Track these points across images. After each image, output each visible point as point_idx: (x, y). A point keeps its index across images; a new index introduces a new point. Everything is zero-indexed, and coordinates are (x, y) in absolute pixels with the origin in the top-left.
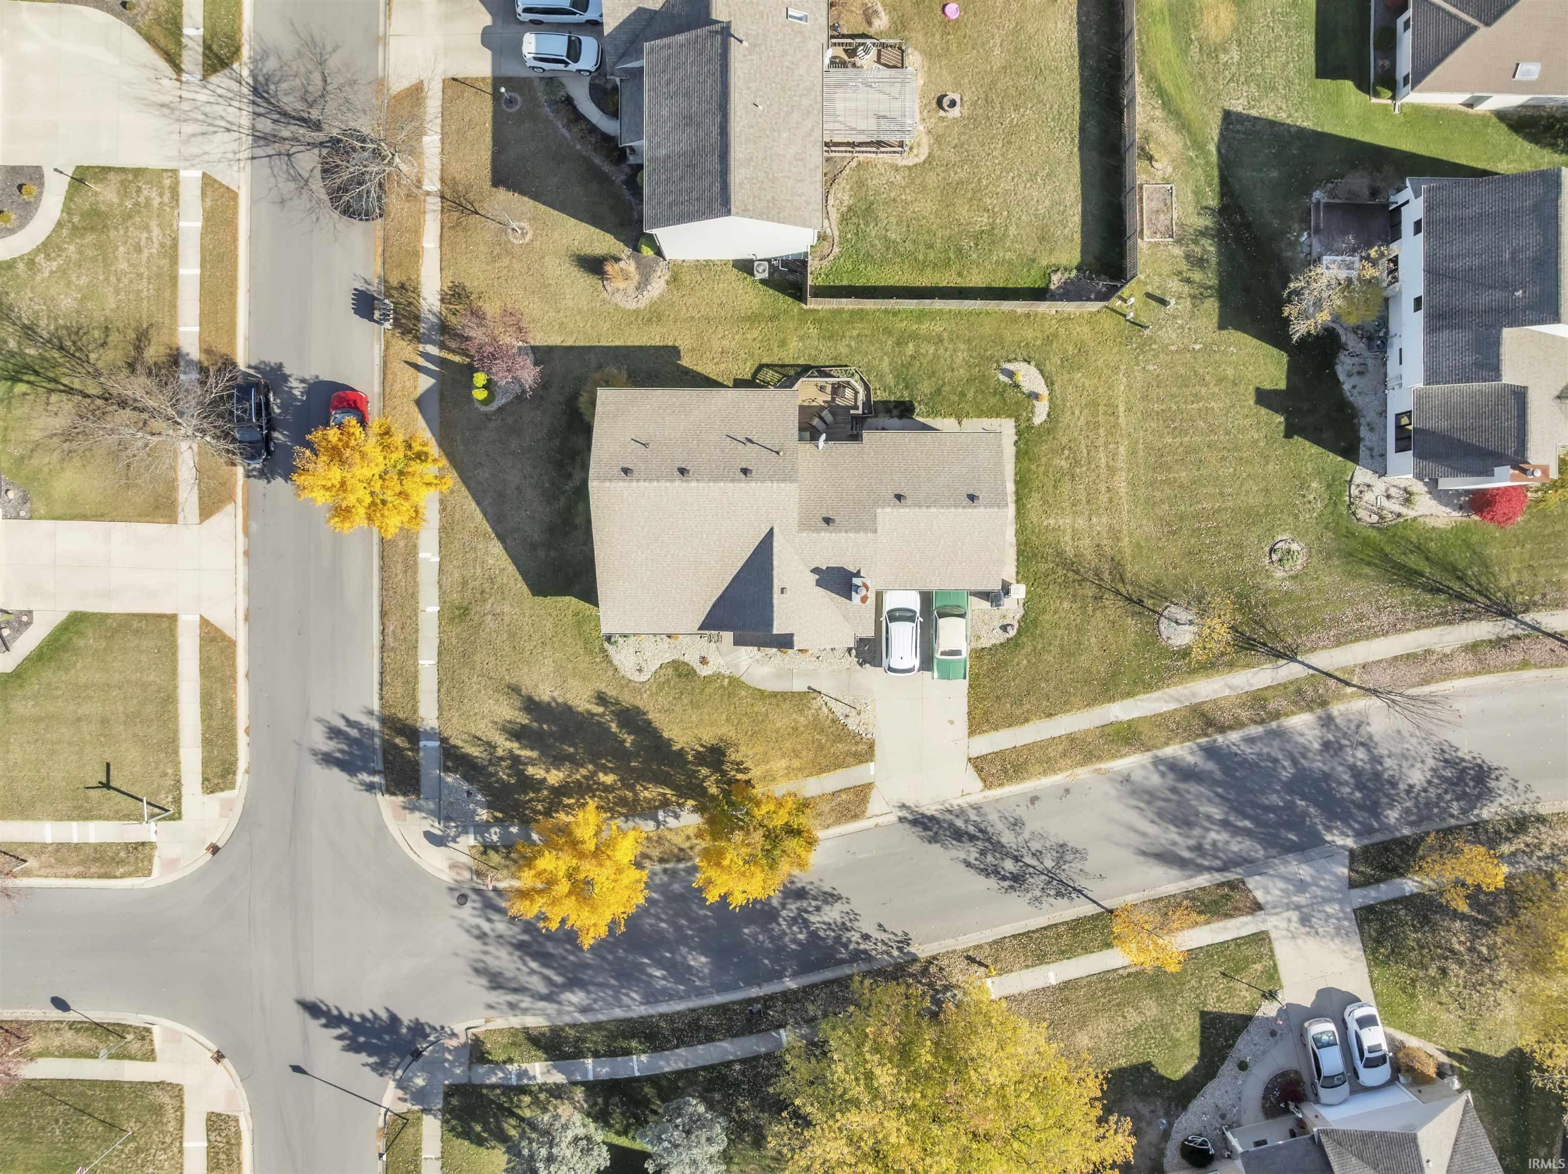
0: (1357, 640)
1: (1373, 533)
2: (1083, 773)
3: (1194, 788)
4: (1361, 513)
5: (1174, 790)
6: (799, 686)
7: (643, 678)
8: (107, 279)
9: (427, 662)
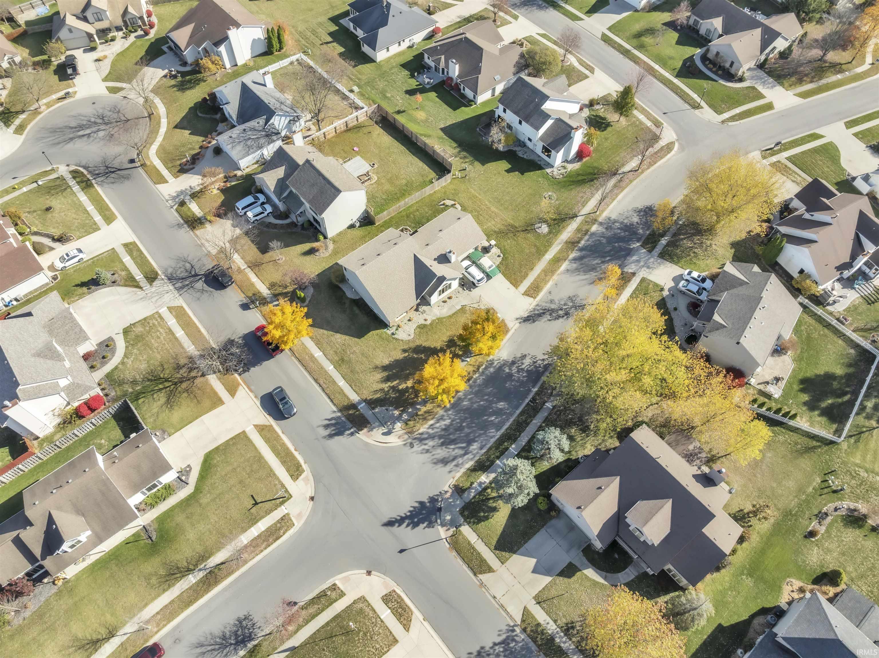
0: (587, 202)
1: (565, 179)
2: (555, 277)
3: (586, 260)
4: (557, 177)
5: (582, 264)
6: (459, 307)
7: (412, 337)
8: (153, 352)
9: (342, 383)
